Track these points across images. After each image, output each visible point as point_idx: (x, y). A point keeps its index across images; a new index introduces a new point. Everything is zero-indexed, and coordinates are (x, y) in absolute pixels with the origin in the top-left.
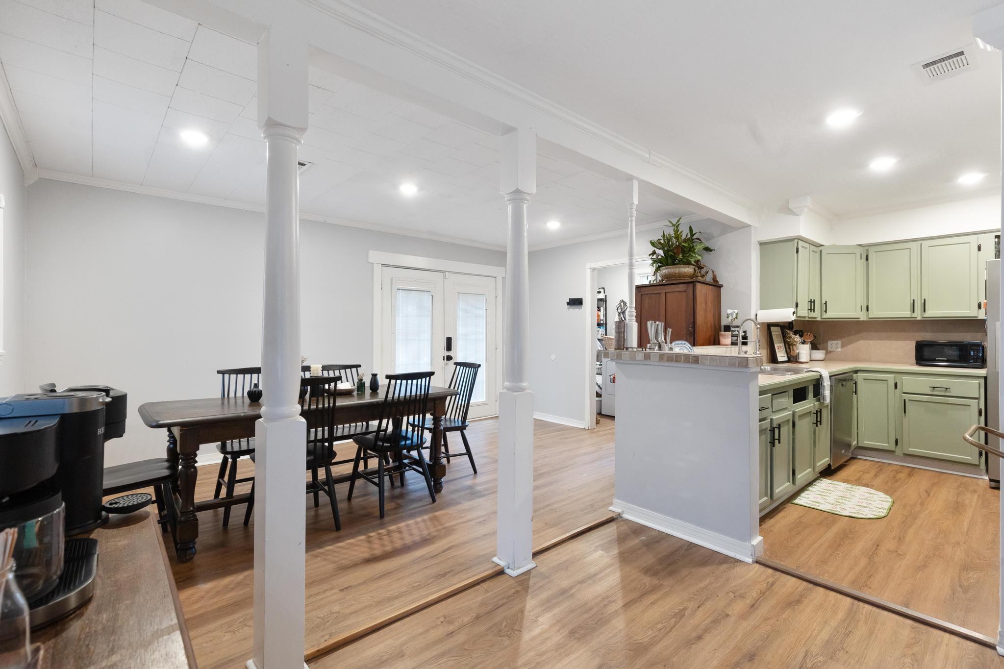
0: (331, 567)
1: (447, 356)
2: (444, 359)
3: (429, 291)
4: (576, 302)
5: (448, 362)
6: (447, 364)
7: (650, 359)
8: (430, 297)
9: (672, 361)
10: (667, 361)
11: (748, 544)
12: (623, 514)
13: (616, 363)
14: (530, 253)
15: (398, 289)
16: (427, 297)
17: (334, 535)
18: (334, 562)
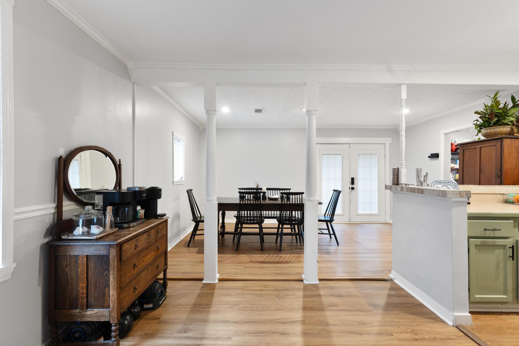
0: (249, 260)
1: (352, 187)
2: (350, 189)
3: (341, 154)
4: (435, 156)
5: (352, 190)
6: (351, 191)
7: (403, 191)
8: (341, 157)
9: (412, 192)
10: (410, 192)
11: (452, 313)
12: (394, 279)
13: (393, 193)
14: (406, 128)
15: (323, 154)
16: (339, 158)
17: (261, 252)
18: (251, 259)
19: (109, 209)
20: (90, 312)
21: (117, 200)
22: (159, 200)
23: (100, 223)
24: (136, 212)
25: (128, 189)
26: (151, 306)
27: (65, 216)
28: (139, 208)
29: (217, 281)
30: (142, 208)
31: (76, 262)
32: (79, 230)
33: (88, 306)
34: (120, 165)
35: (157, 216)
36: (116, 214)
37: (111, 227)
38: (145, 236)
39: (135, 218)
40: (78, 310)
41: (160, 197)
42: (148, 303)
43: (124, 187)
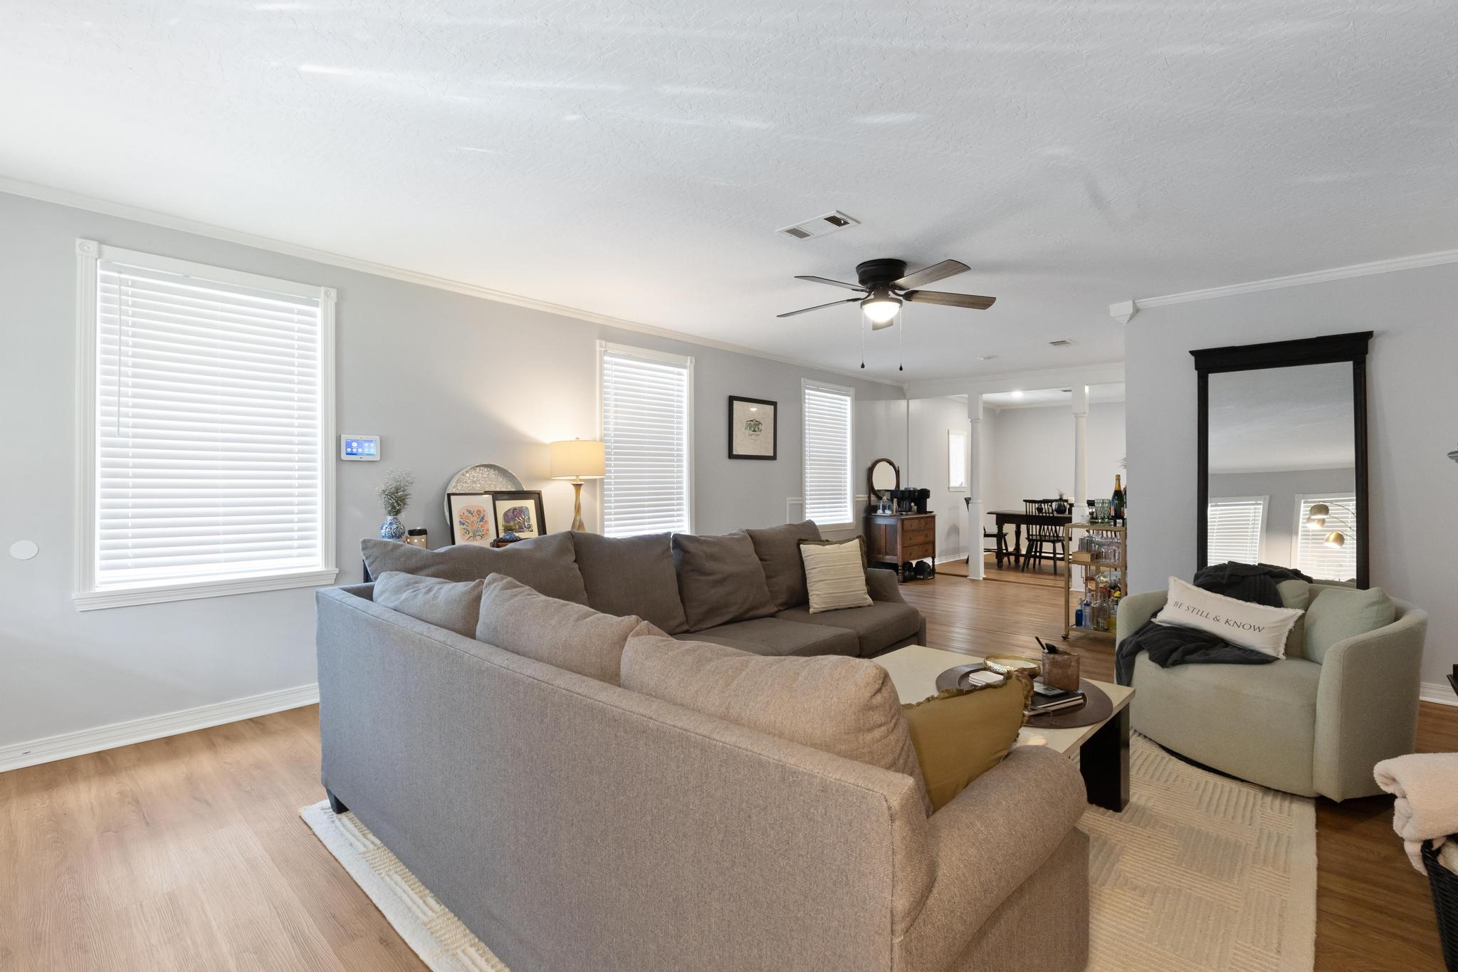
19: (895, 500)
20: (887, 557)
21: (899, 495)
22: (928, 500)
23: (890, 508)
24: (911, 507)
25: (905, 488)
26: (922, 577)
27: (872, 504)
28: (913, 504)
29: (981, 579)
30: (915, 505)
31: (880, 528)
32: (880, 512)
33: (886, 554)
34: (898, 471)
35: (926, 512)
36: (899, 504)
37: (896, 512)
38: (917, 521)
39: (910, 509)
40: (881, 556)
41: (929, 497)
42: (921, 575)
43: (902, 488)
